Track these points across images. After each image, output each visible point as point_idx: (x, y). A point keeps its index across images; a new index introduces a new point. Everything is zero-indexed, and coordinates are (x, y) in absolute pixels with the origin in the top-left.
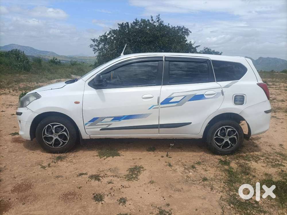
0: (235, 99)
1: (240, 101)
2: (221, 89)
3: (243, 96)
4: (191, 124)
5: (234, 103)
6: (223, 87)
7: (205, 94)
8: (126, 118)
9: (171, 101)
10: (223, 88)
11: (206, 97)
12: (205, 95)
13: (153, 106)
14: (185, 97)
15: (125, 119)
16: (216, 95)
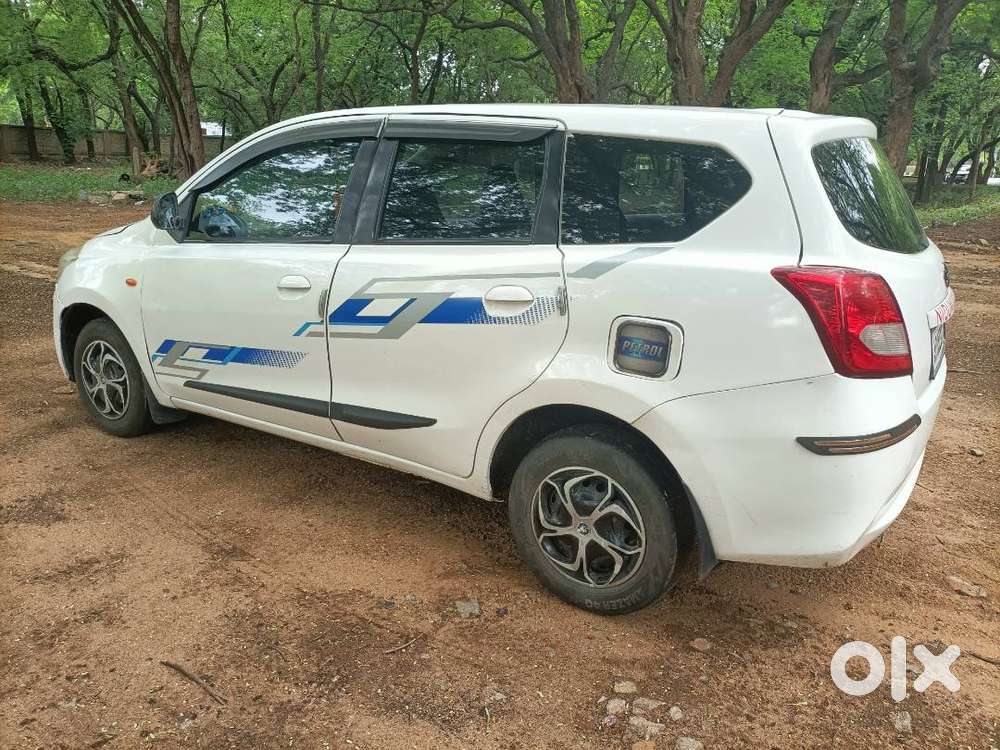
0: (620, 340)
1: (646, 356)
2: (559, 282)
3: (663, 329)
4: (435, 426)
5: (616, 359)
6: (572, 271)
7: (489, 297)
8: (237, 355)
9: (361, 314)
10: (569, 275)
11: (491, 311)
12: (488, 301)
13: (308, 325)
14: (412, 300)
15: (236, 360)
16: (530, 312)
